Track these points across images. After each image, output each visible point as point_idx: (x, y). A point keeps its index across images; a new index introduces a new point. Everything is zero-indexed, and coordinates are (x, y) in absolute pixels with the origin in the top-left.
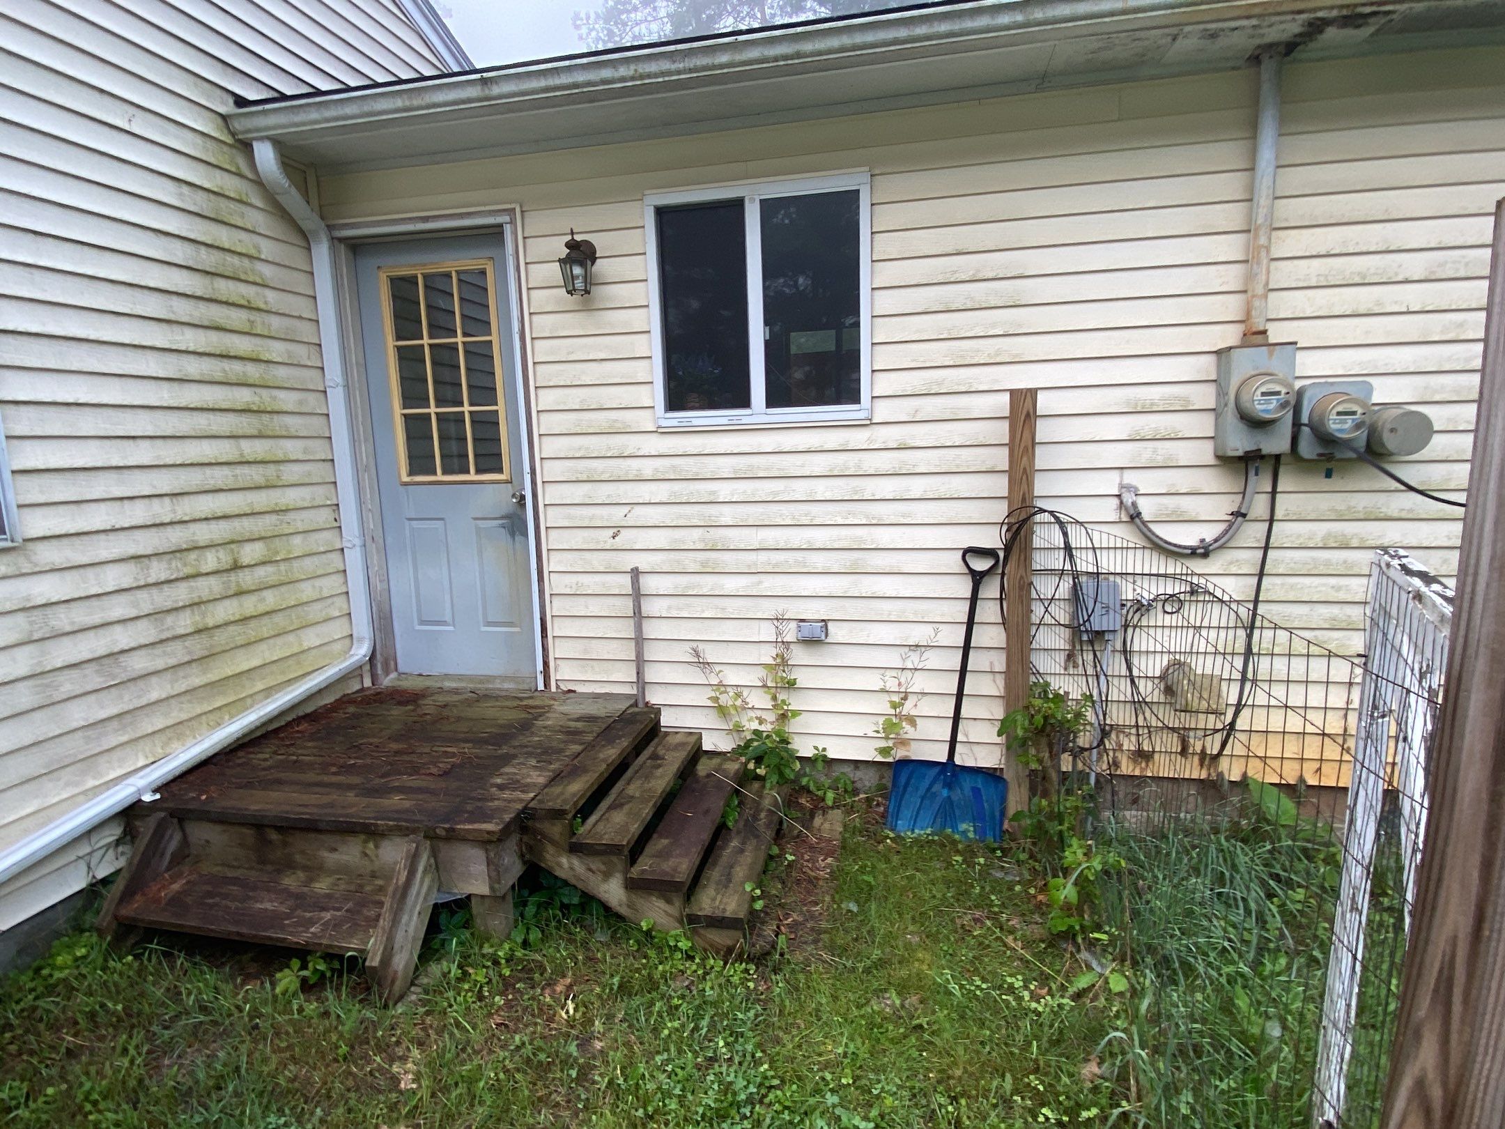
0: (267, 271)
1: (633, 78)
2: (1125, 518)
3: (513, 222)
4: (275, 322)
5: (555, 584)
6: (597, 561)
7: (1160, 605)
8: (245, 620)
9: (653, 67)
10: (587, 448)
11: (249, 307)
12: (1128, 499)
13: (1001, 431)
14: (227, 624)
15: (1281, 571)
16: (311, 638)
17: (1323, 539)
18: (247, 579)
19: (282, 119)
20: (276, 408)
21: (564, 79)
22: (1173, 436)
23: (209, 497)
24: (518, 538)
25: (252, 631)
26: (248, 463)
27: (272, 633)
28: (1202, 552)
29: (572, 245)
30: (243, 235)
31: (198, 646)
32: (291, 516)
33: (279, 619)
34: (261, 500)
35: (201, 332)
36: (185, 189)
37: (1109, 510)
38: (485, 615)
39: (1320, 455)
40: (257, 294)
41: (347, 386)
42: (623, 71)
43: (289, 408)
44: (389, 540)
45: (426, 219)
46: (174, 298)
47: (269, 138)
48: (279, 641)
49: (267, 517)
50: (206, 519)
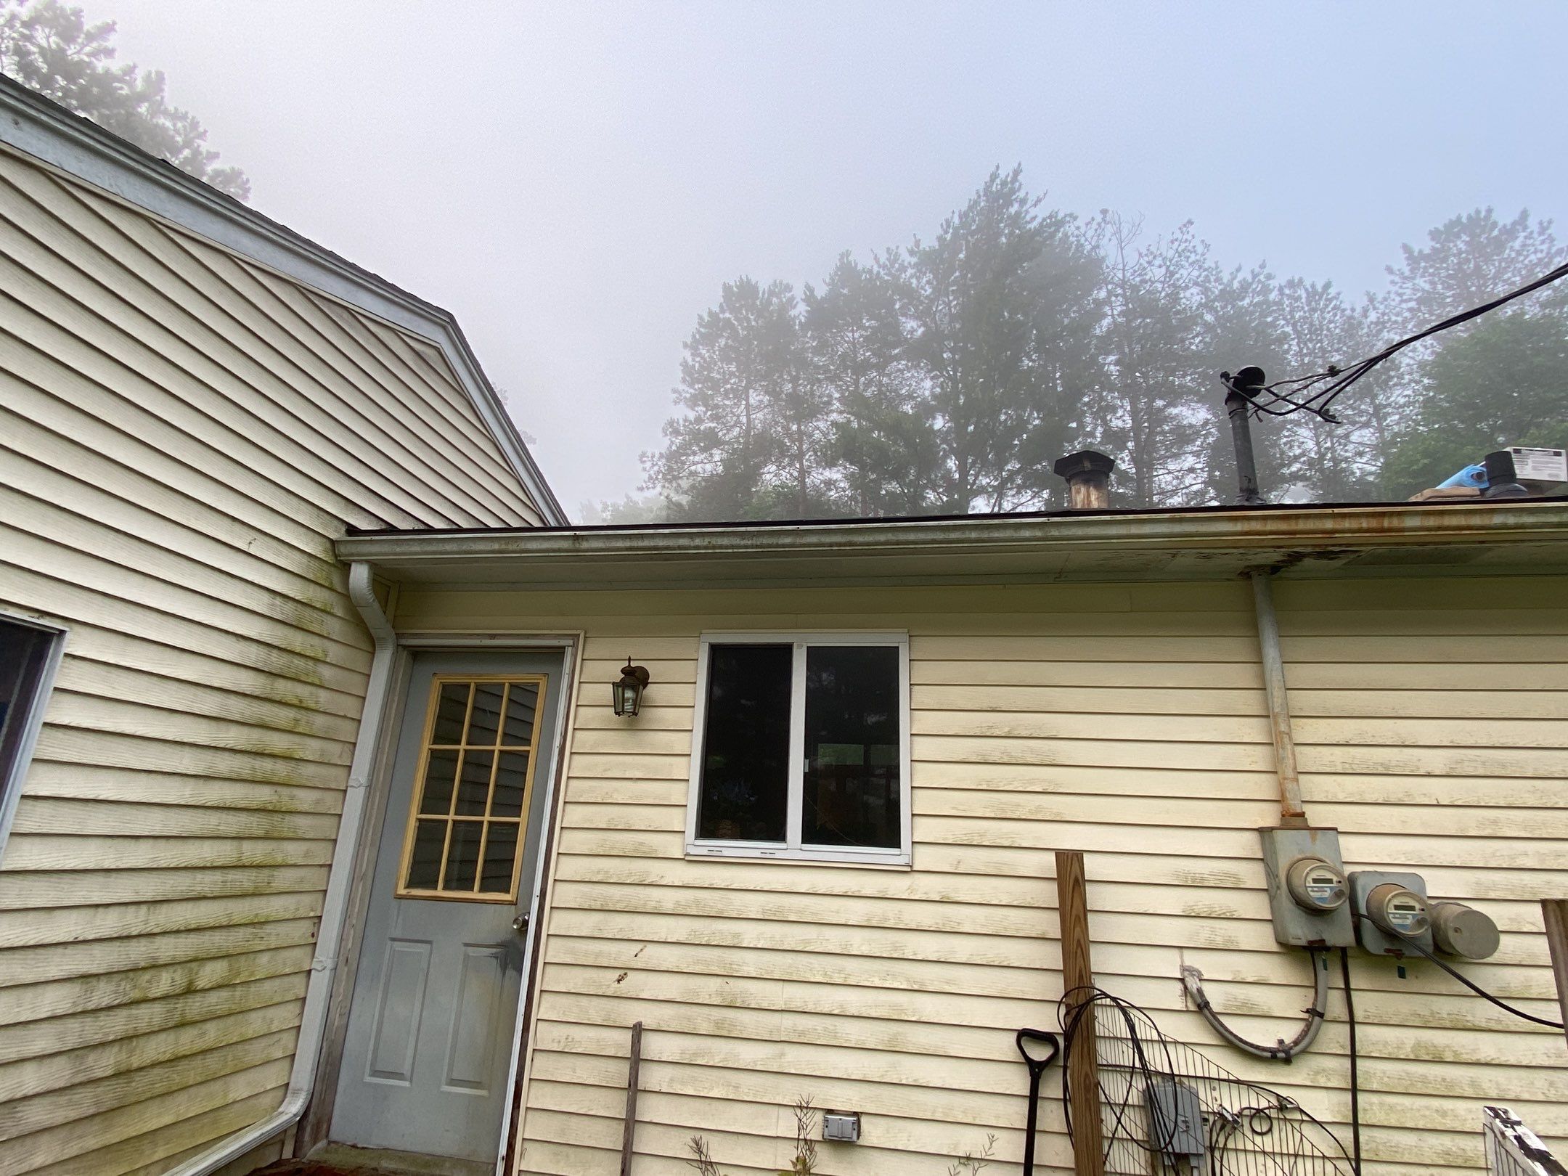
0: (326, 673)
1: (706, 548)
2: (1192, 1008)
3: (575, 646)
4: (320, 720)
5: (544, 1036)
6: (595, 1010)
7: (1246, 1122)
8: (176, 1059)
9: (725, 541)
10: (607, 872)
11: (300, 707)
12: (1193, 984)
13: (1049, 894)
14: (154, 1065)
15: (1375, 1087)
16: (240, 1088)
17: (1414, 1049)
18: (195, 1007)
19: (386, 548)
20: (292, 808)
21: (646, 543)
22: (1228, 915)
23: (190, 905)
24: (511, 972)
25: (176, 1076)
26: (244, 867)
27: (199, 1079)
28: (1281, 1056)
29: (628, 672)
30: (316, 641)
31: (108, 1095)
32: (268, 929)
33: (213, 1062)
34: (241, 910)
35: (245, 730)
36: (278, 601)
37: (1172, 996)
38: (450, 1070)
39: (1388, 951)
40: (311, 694)
41: (369, 787)
42: (698, 542)
43: (305, 807)
44: (365, 962)
45: (493, 636)
46: (233, 697)
47: (367, 562)
48: (203, 1090)
49: (242, 930)
50: (178, 932)
